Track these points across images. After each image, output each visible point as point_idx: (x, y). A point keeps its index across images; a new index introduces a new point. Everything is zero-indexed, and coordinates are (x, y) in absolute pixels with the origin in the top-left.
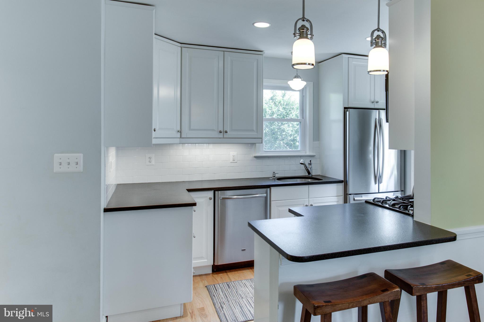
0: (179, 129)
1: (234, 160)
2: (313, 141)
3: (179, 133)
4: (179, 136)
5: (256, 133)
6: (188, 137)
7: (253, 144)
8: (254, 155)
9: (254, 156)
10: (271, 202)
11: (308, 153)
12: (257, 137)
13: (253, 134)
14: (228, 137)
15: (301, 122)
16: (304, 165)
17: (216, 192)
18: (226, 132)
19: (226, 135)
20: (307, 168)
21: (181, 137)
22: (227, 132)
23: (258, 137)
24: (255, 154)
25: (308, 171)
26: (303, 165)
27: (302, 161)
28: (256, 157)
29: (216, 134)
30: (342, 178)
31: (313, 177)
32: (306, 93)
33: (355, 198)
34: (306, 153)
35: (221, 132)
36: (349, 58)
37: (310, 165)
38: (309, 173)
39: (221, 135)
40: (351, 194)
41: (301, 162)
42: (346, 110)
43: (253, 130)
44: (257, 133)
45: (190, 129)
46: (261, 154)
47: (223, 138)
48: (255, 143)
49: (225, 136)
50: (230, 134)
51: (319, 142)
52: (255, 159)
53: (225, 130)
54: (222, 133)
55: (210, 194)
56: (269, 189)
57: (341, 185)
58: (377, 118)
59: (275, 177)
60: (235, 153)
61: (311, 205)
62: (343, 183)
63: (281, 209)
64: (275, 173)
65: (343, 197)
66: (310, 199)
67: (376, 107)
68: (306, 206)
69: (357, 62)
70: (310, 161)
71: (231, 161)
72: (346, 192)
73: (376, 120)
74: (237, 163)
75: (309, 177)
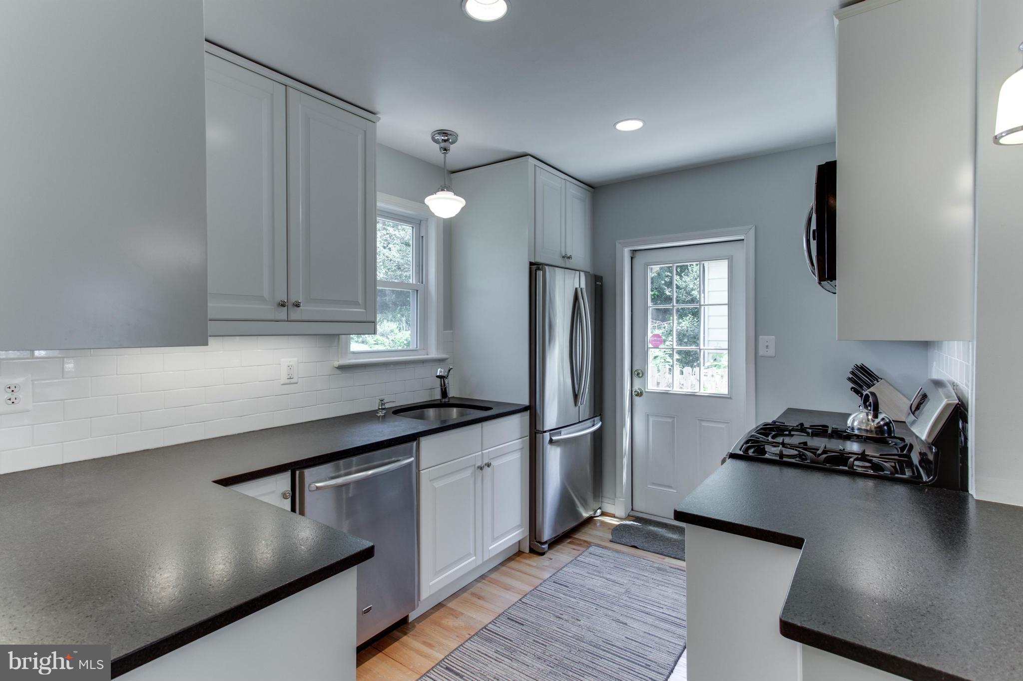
1: (290, 378)
2: (444, 330)
5: (364, 311)
7: (334, 337)
8: (336, 364)
9: (339, 366)
10: (421, 472)
11: (433, 354)
12: (365, 320)
13: (357, 311)
14: (299, 318)
15: (417, 291)
16: (442, 379)
17: (298, 474)
18: (297, 305)
19: (295, 314)
20: (444, 385)
22: (298, 307)
23: (368, 320)
24: (338, 361)
25: (444, 390)
26: (440, 380)
27: (441, 372)
28: (341, 368)
29: (268, 310)
30: (526, 402)
32: (427, 231)
33: (554, 438)
34: (427, 355)
35: (283, 305)
36: (537, 167)
37: (447, 378)
38: (444, 393)
39: (282, 314)
40: (545, 432)
41: (438, 374)
42: (534, 267)
43: (355, 304)
44: (365, 309)
46: (349, 359)
47: (288, 321)
48: (339, 335)
49: (293, 316)
50: (307, 310)
51: (451, 331)
52: (338, 372)
53: (293, 299)
54: (284, 306)
55: (283, 482)
56: (415, 443)
57: (526, 415)
58: (578, 286)
59: (384, 409)
60: (293, 361)
61: (489, 465)
62: (529, 411)
63: (438, 484)
64: (385, 401)
65: (528, 438)
66: (483, 452)
67: (568, 266)
68: (481, 468)
69: (546, 177)
70: (449, 371)
71: (284, 379)
72: (536, 428)
73: (576, 289)
74: (297, 383)
75: (444, 402)
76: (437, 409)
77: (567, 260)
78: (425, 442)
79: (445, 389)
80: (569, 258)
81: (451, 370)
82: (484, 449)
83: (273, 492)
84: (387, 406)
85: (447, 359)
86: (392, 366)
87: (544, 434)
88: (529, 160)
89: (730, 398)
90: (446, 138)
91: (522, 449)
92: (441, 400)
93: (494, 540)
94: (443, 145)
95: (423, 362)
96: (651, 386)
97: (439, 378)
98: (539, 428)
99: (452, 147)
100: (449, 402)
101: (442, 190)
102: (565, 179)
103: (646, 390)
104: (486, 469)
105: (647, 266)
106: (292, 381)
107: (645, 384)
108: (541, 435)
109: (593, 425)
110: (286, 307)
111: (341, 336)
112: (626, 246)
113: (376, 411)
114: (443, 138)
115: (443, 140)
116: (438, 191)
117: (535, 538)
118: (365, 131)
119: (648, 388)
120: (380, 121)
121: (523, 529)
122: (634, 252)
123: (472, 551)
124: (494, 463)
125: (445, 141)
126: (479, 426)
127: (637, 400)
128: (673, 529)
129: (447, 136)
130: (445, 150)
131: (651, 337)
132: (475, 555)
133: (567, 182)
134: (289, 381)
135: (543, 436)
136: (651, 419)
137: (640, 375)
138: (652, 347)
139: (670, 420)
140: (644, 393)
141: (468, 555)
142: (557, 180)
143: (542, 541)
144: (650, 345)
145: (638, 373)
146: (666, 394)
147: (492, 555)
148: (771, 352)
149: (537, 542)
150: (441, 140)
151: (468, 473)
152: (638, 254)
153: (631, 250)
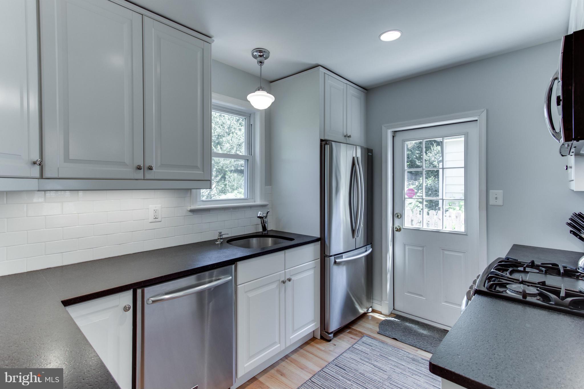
0: (36, 157)
1: (156, 218)
2: (265, 186)
3: (37, 168)
4: (38, 175)
5: (203, 173)
6: (60, 176)
8: (189, 208)
9: (190, 210)
10: (238, 286)
11: (258, 202)
12: (203, 179)
13: (197, 173)
14: (153, 178)
15: (248, 160)
16: (262, 219)
17: (139, 291)
18: (150, 168)
19: (149, 175)
20: (264, 223)
21: (44, 177)
22: (152, 169)
23: (206, 179)
24: (191, 207)
25: (263, 226)
26: (260, 219)
27: (260, 214)
28: (193, 211)
29: (129, 172)
30: (318, 235)
31: (269, 234)
32: (254, 121)
33: (337, 261)
34: (255, 202)
35: (139, 168)
36: (326, 75)
37: (266, 218)
38: (264, 228)
39: (140, 174)
40: (331, 256)
41: (259, 216)
42: (324, 143)
43: (196, 167)
44: (203, 171)
45: (67, 159)
46: (198, 205)
47: (144, 180)
48: (191, 189)
49: (148, 176)
50: (157, 172)
51: (271, 187)
52: (191, 214)
53: (147, 164)
54: (141, 169)
55: (126, 298)
56: (233, 266)
57: (318, 245)
58: (354, 156)
59: (221, 239)
60: (158, 206)
61: (289, 280)
62: (320, 241)
63: (251, 295)
64: (222, 233)
65: (319, 260)
66: (286, 270)
67: (348, 142)
68: (284, 282)
69: (332, 81)
70: (267, 213)
71: (151, 219)
72: (324, 253)
73: (354, 158)
74: (161, 222)
75: (264, 234)
76: (258, 238)
77: (347, 138)
78: (241, 265)
79: (265, 225)
80: (349, 137)
81: (269, 213)
82: (286, 268)
83: (117, 306)
84: (224, 236)
85: (267, 205)
86: (232, 209)
87: (330, 258)
88: (320, 69)
89: (466, 235)
90: (262, 54)
91: (315, 267)
92: (262, 232)
93: (294, 331)
94: (260, 59)
95: (251, 207)
96: (407, 225)
97: (259, 218)
98: (327, 253)
99: (266, 61)
100: (267, 233)
101: (259, 90)
102: (346, 83)
103: (403, 227)
104: (288, 283)
105: (404, 141)
106: (157, 220)
107: (402, 223)
108: (328, 258)
109: (366, 251)
110: (142, 170)
111: (192, 190)
112: (389, 129)
113: (216, 240)
114: (259, 54)
115: (259, 55)
116: (256, 91)
117: (325, 329)
118: (203, 49)
119: (405, 226)
120: (214, 42)
121: (316, 323)
122: (395, 132)
123: (277, 340)
124: (293, 278)
125: (261, 56)
126: (283, 252)
127: (397, 234)
128: (424, 326)
129: (262, 53)
130: (261, 62)
131: (407, 191)
132: (280, 343)
133: (348, 85)
134: (155, 220)
135: (329, 259)
136: (407, 248)
137: (399, 217)
138: (408, 197)
139: (421, 249)
140: (402, 229)
141: (274, 343)
142: (341, 84)
143: (329, 332)
144: (406, 196)
145: (398, 215)
146: (418, 230)
147: (293, 342)
148: (500, 202)
149: (325, 332)
150: (258, 56)
151: (274, 286)
152: (397, 134)
153: (393, 131)
